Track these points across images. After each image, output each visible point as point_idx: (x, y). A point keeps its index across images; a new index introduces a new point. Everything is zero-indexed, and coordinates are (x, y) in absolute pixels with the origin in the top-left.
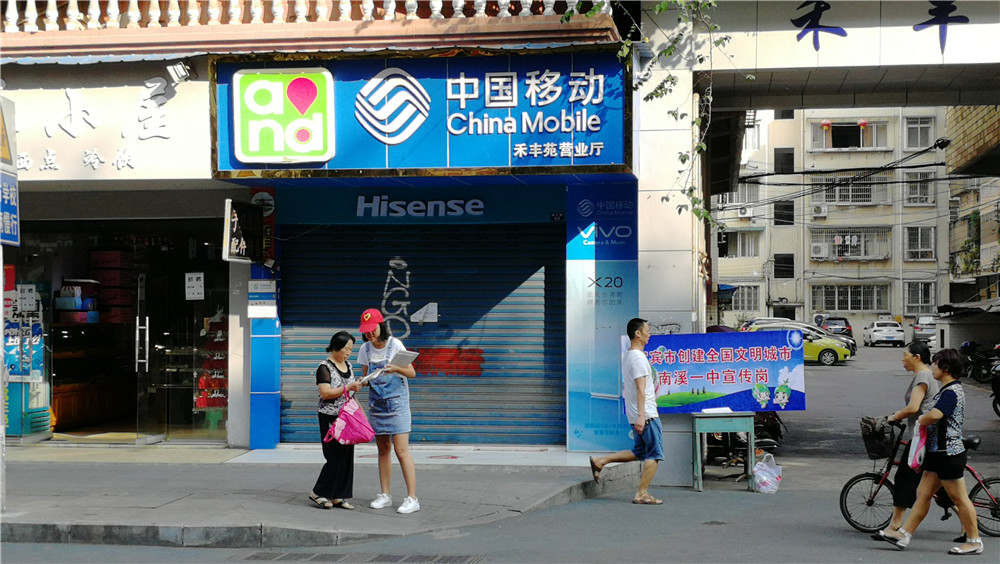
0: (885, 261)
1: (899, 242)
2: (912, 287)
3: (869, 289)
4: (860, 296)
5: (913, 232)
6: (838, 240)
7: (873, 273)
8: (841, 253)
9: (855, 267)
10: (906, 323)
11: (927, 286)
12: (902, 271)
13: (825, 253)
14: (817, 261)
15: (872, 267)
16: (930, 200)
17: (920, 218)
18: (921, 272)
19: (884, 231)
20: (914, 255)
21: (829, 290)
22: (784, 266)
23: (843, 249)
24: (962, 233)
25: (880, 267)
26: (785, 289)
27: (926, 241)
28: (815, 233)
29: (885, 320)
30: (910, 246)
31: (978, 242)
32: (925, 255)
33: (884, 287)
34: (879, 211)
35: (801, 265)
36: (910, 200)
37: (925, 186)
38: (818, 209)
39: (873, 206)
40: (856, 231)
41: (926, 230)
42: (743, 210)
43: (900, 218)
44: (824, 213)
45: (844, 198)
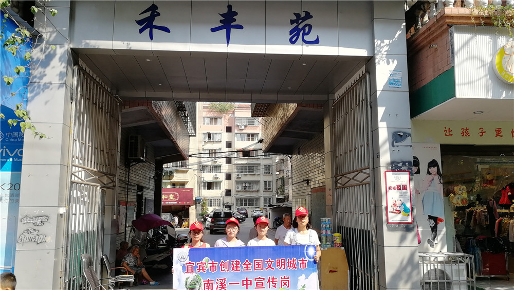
0: (258, 191)
1: (261, 186)
2: (266, 199)
3: (253, 199)
4: (251, 202)
5: (266, 182)
6: (244, 185)
7: (254, 195)
8: (245, 188)
9: (249, 193)
10: (264, 210)
11: (270, 199)
12: (262, 194)
13: (240, 189)
14: (238, 191)
15: (254, 193)
16: (271, 173)
17: (268, 179)
18: (268, 195)
19: (257, 182)
20: (266, 189)
21: (241, 200)
22: (228, 193)
23: (245, 187)
24: (280, 182)
25: (256, 193)
26: (229, 200)
27: (269, 186)
28: (237, 182)
29: (258, 209)
30: (265, 187)
31: (284, 186)
32: (269, 189)
33: (258, 199)
34: (256, 176)
35: (233, 192)
36: (265, 173)
37: (269, 169)
38: (238, 175)
39: (254, 175)
40: (249, 182)
41: (269, 182)
42: (216, 175)
43: (262, 178)
44: (240, 177)
45: (246, 172)
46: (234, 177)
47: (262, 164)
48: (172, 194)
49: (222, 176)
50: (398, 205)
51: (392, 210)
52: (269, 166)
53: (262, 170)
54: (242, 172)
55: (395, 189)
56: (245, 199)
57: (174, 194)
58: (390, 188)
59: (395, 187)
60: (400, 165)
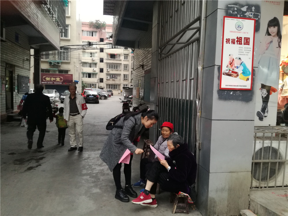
0: (120, 80)
1: (122, 77)
2: (124, 85)
3: (117, 85)
4: (115, 86)
5: (124, 75)
7: (117, 82)
9: (114, 81)
12: (122, 82)
13: (109, 78)
14: (107, 80)
16: (128, 69)
17: (126, 73)
18: (126, 82)
19: (120, 75)
20: (125, 79)
21: (109, 85)
22: (101, 80)
23: (112, 77)
26: (102, 85)
27: (127, 77)
28: (107, 74)
32: (127, 79)
33: (119, 85)
35: (104, 80)
36: (124, 69)
37: (127, 67)
38: (108, 70)
39: (118, 70)
40: (115, 75)
41: (127, 75)
42: (94, 69)
43: (122, 73)
44: (109, 71)
45: (112, 68)
46: (105, 71)
47: (122, 64)
48: (58, 77)
49: (97, 70)
50: (236, 65)
51: (227, 72)
52: (127, 65)
53: (122, 67)
54: (110, 68)
55: (234, 43)
56: (112, 85)
57: (60, 78)
58: (228, 41)
59: (234, 40)
60: (244, 9)
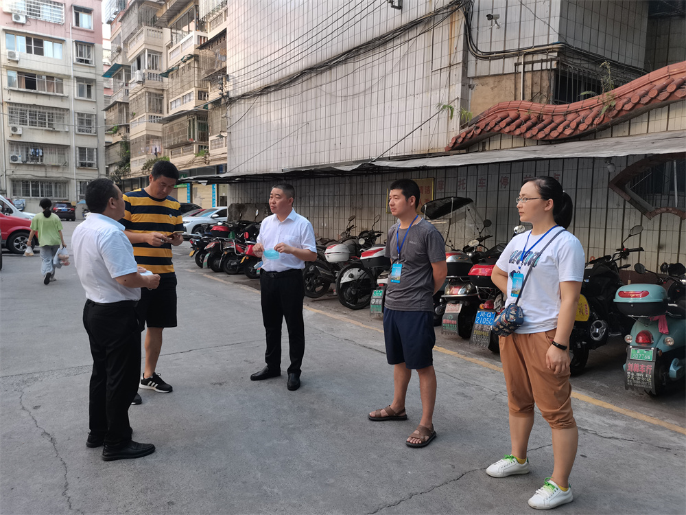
0: (64, 167)
1: (73, 158)
2: (82, 184)
3: (50, 182)
5: (82, 150)
6: (30, 151)
8: (33, 159)
9: (43, 169)
12: (75, 174)
14: (14, 164)
15: (54, 170)
16: (93, 130)
17: (87, 142)
19: (63, 149)
20: (83, 165)
21: (25, 183)
23: (34, 157)
24: (117, 152)
25: (61, 171)
27: (91, 157)
28: (11, 143)
30: (81, 159)
31: (129, 157)
32: (90, 165)
33: (64, 183)
34: (59, 135)
35: (4, 166)
36: (80, 130)
37: (89, 122)
38: (14, 129)
39: (55, 132)
41: (91, 150)
43: (73, 141)
44: (19, 132)
45: (33, 123)
47: (72, 110)
52: (90, 115)
53: (72, 123)
54: (23, 122)
